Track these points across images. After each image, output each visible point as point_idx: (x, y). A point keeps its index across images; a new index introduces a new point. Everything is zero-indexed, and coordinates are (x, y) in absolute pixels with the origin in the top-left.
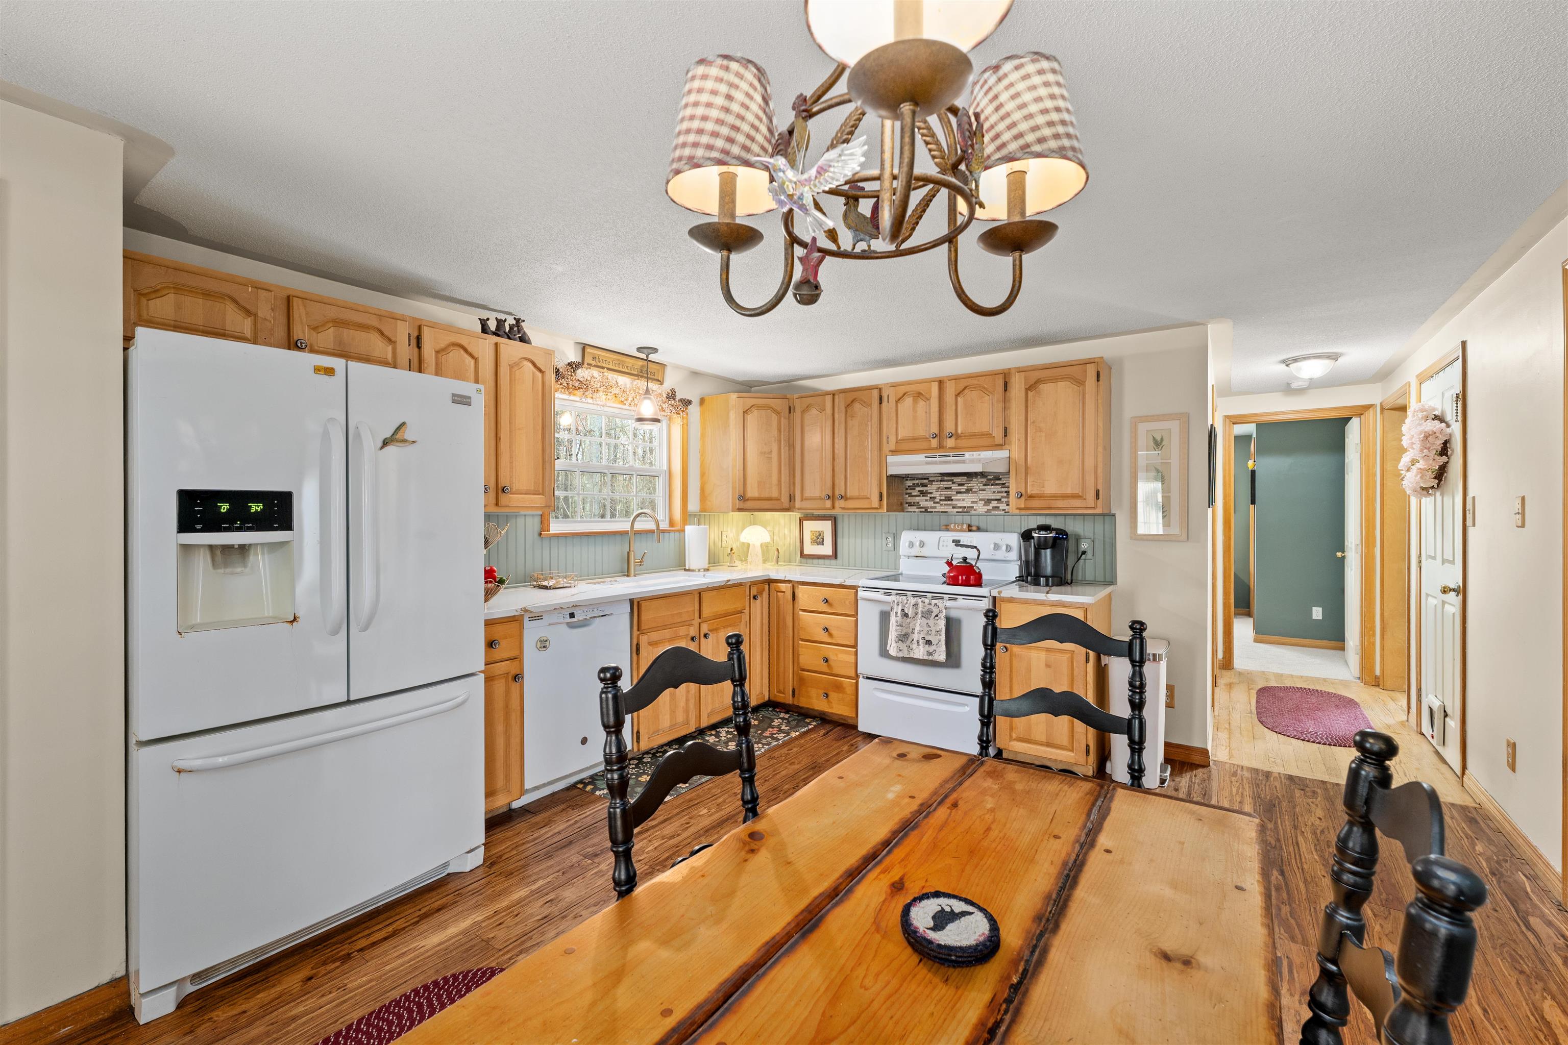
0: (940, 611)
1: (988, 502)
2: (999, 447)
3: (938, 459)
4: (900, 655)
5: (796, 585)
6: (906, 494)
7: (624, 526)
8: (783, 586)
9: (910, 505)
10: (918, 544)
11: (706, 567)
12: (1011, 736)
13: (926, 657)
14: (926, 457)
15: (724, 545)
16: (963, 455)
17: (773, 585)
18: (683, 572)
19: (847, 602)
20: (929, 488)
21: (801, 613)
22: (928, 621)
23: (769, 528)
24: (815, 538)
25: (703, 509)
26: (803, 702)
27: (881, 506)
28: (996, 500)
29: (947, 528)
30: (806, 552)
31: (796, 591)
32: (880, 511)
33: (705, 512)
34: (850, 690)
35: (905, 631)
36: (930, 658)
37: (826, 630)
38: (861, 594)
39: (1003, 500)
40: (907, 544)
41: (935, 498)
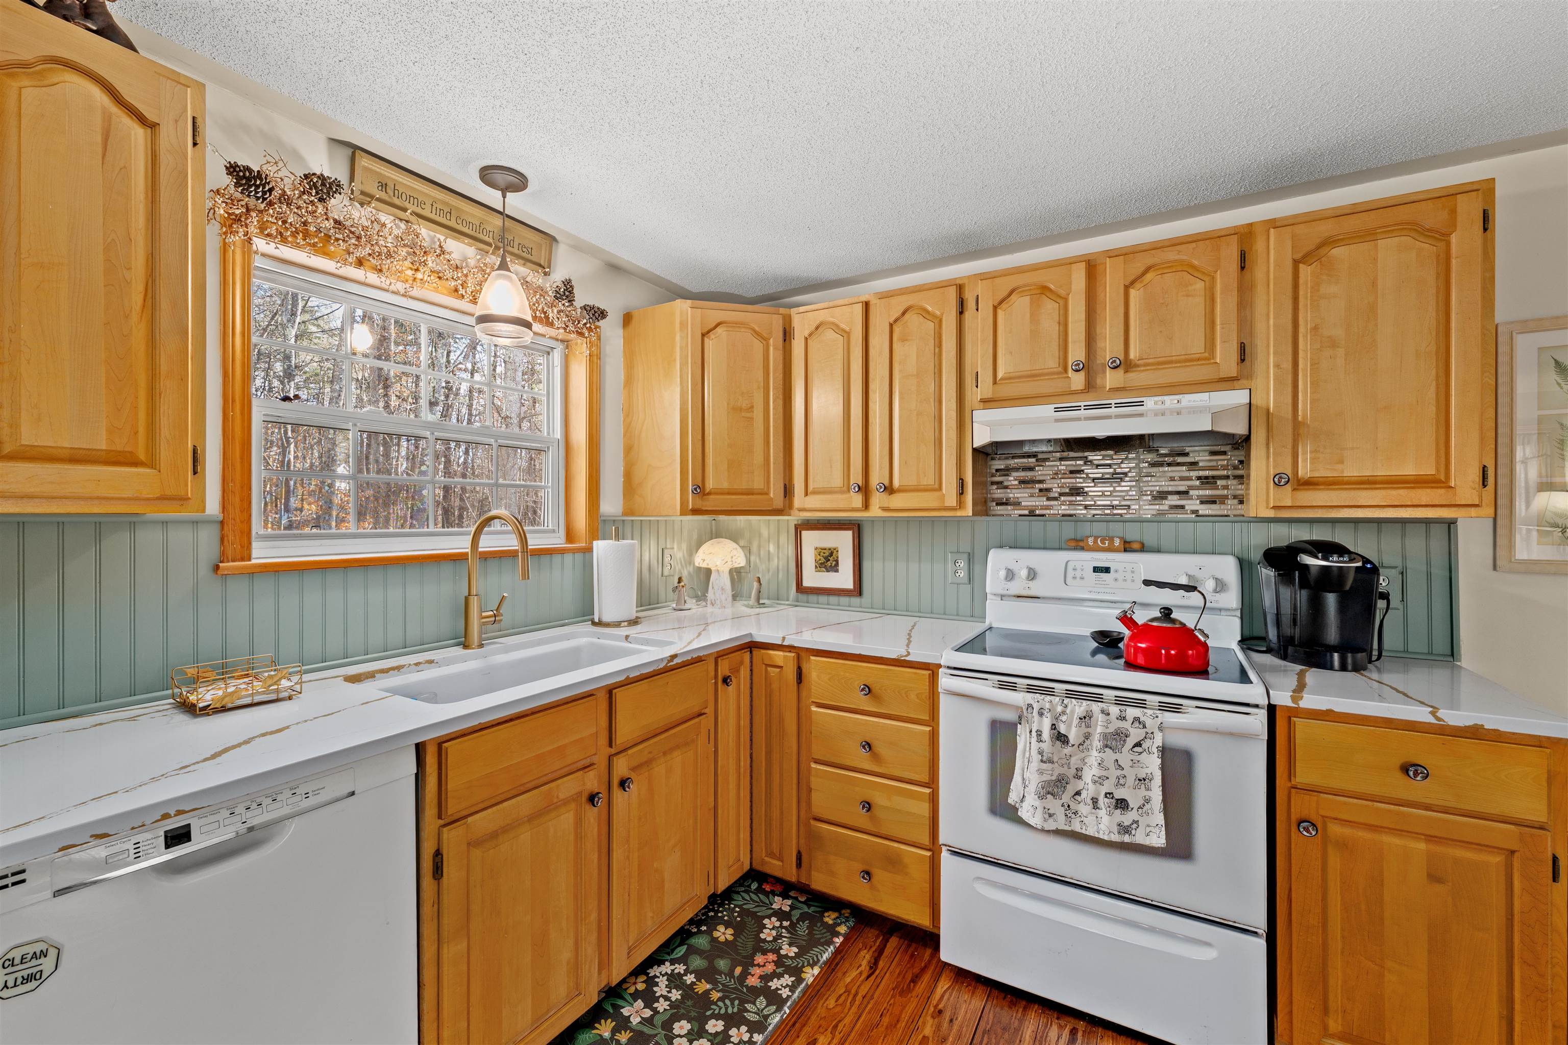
0: (1149, 736)
1: (1161, 496)
2: (1228, 382)
3: (1083, 413)
4: (1051, 825)
5: (803, 654)
6: (993, 483)
7: (459, 543)
8: (778, 656)
9: (1000, 503)
10: (1024, 573)
11: (633, 615)
12: (1325, 1027)
13: (1116, 838)
14: (1057, 410)
15: (666, 573)
16: (1141, 404)
17: (756, 652)
18: (588, 627)
19: (913, 696)
20: (1040, 472)
21: (814, 709)
22: (1117, 756)
23: (742, 543)
24: (823, 560)
25: (629, 511)
26: (820, 882)
27: (961, 504)
28: (1178, 493)
29: (1078, 544)
30: (807, 583)
31: (805, 667)
32: (959, 513)
33: (633, 514)
34: (920, 874)
35: (1058, 770)
36: (1127, 839)
37: (868, 746)
38: (945, 681)
39: (1191, 492)
40: (1003, 573)
41: (1048, 490)
